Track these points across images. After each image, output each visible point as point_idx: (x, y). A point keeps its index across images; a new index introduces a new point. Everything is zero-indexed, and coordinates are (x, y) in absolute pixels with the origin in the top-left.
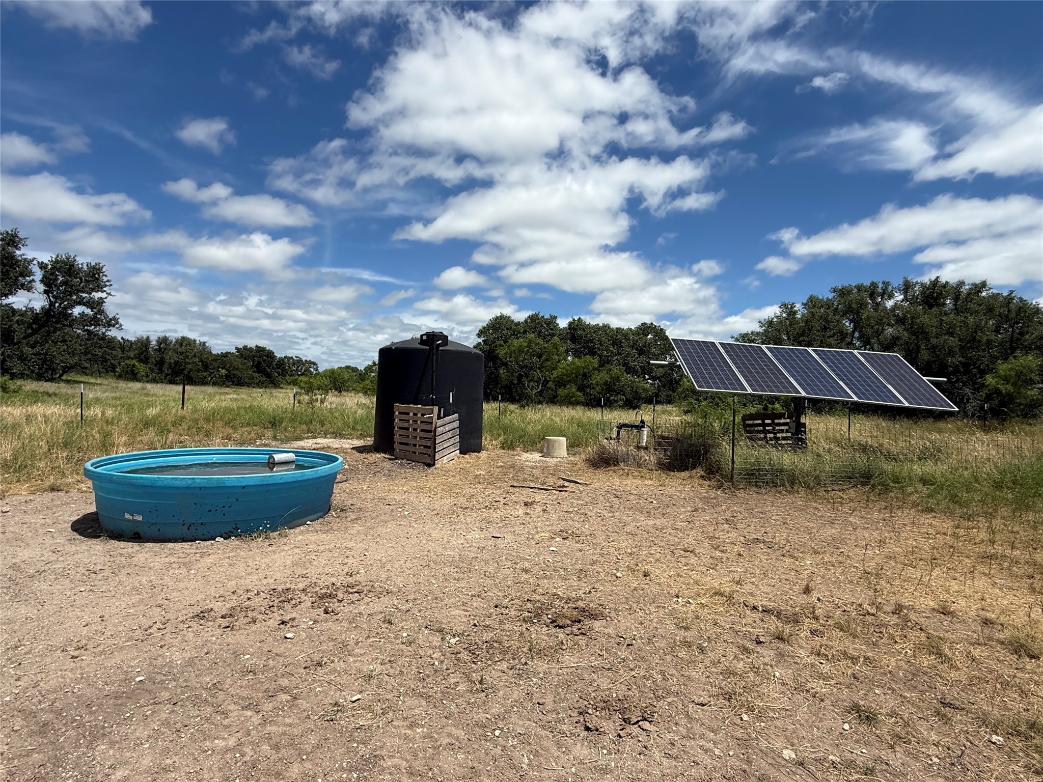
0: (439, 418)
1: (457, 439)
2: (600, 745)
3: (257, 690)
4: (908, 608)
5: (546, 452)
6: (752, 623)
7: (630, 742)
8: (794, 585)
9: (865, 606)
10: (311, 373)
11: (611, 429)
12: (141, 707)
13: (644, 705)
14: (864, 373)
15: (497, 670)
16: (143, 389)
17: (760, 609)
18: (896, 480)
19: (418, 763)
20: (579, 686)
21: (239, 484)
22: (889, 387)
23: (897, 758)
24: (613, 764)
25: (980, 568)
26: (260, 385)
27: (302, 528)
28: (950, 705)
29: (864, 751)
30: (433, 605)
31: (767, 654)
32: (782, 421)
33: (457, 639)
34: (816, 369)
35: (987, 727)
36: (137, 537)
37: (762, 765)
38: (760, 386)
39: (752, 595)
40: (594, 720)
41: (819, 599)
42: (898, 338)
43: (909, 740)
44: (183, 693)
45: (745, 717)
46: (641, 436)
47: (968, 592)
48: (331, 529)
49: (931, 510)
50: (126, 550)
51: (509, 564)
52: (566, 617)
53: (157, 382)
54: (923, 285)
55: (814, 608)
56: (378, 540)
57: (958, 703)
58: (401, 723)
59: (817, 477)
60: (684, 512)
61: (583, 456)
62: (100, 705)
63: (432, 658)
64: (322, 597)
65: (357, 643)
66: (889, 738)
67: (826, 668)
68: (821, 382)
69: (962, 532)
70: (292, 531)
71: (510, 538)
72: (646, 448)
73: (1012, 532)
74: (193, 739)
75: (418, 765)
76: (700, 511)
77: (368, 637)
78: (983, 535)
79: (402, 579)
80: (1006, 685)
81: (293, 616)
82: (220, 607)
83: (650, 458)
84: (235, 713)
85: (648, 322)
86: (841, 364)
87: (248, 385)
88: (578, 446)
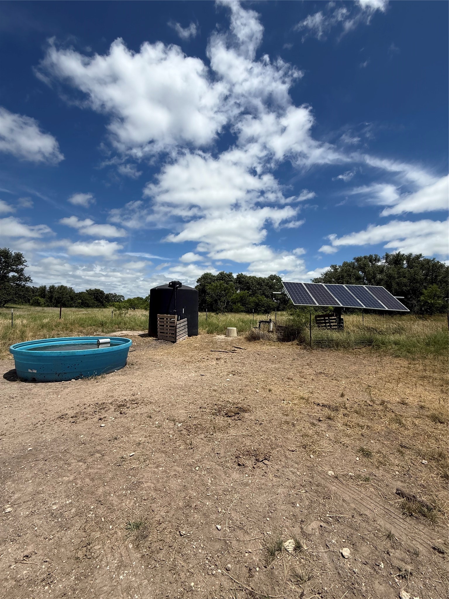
0: (178, 320)
1: (187, 330)
2: (245, 472)
3: (85, 452)
4: (387, 402)
5: (227, 335)
6: (318, 412)
7: (258, 470)
8: (337, 393)
9: (368, 401)
10: (121, 301)
11: (256, 323)
12: (29, 462)
13: (266, 452)
14: (368, 295)
15: (199, 438)
16: (43, 310)
17: (321, 405)
18: (383, 343)
19: (159, 485)
20: (236, 445)
21: (82, 354)
22: (379, 301)
23: (380, 473)
24: (250, 481)
25: (420, 382)
26: (97, 307)
27: (112, 373)
28: (405, 447)
29: (365, 470)
30: (171, 408)
31: (323, 426)
32: (333, 318)
33: (181, 424)
34: (347, 294)
35: (421, 457)
36: (34, 380)
37: (319, 479)
38: (322, 302)
39: (318, 398)
40: (242, 461)
41: (348, 399)
42: (382, 279)
43: (386, 464)
44: (50, 455)
45: (312, 456)
46: (269, 326)
47: (414, 394)
48: (126, 374)
49: (399, 356)
50: (29, 387)
51: (207, 388)
52: (232, 412)
53: (49, 307)
54: (393, 256)
55: (345, 403)
56: (148, 378)
57: (408, 445)
58: (152, 466)
59: (348, 343)
60: (289, 360)
61: (244, 336)
62: (10, 463)
63: (169, 434)
64: (119, 406)
65: (134, 428)
66: (376, 463)
67: (349, 431)
68: (349, 300)
69: (412, 366)
70: (108, 375)
71: (208, 375)
72: (272, 332)
73: (434, 365)
74: (53, 477)
75: (159, 486)
76: (296, 360)
77: (140, 425)
78: (421, 367)
79: (158, 396)
80: (429, 436)
81: (105, 416)
82: (71, 413)
83: (274, 336)
84: (74, 464)
85: (274, 274)
86: (358, 291)
87: (92, 307)
88: (242, 331)
